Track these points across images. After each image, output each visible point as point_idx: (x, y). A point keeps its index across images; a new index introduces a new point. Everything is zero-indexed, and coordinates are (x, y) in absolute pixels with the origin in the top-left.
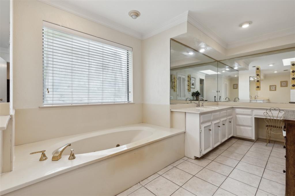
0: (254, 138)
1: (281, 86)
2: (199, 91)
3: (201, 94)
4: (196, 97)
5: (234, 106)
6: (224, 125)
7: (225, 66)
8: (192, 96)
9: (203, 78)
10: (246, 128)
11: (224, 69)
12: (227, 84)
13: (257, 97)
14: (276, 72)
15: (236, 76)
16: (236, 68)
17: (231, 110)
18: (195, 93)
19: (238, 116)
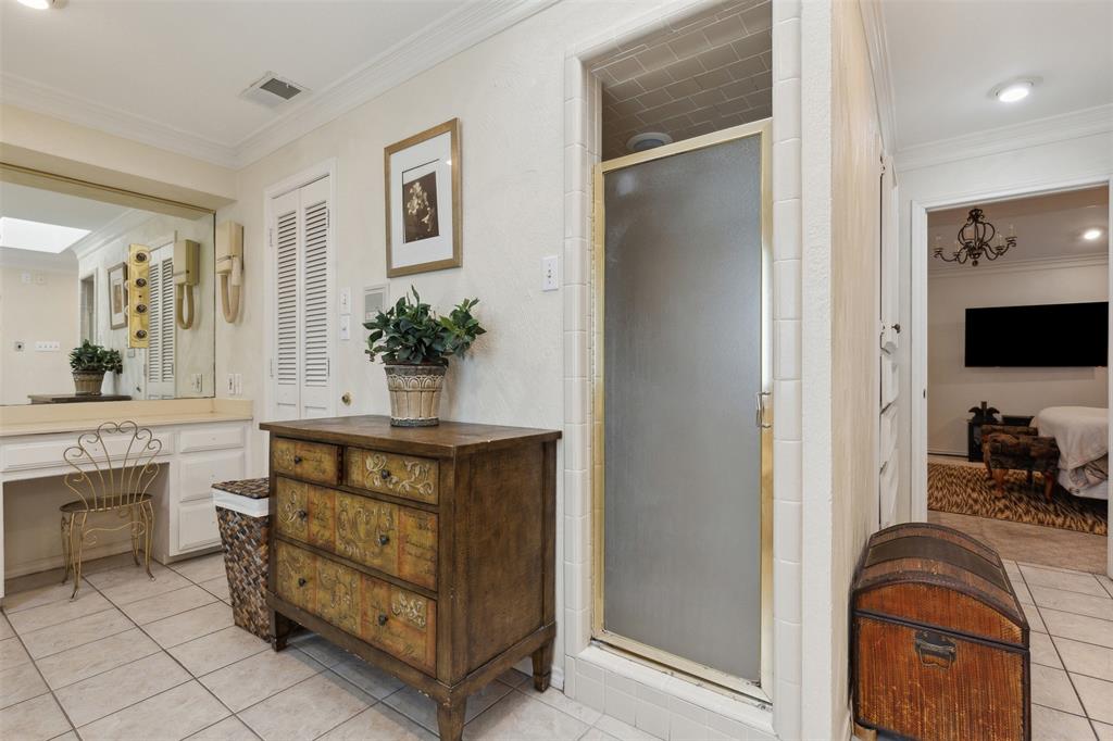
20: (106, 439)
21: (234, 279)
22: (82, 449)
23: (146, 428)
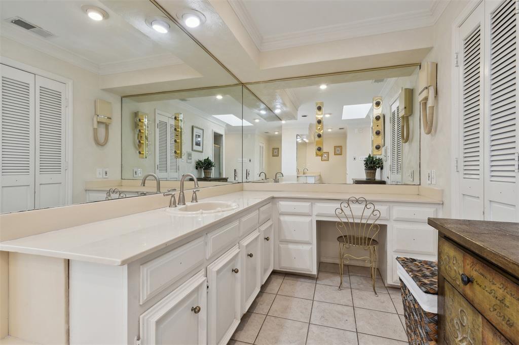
0: (314, 272)
1: (335, 154)
2: (212, 159)
3: (217, 166)
4: (204, 172)
5: (276, 195)
6: (251, 255)
7: (259, 103)
8: (197, 168)
9: (221, 131)
10: (300, 247)
11: (256, 111)
12: (263, 147)
13: (306, 170)
14: (330, 130)
15: (276, 133)
16: (277, 111)
17: (270, 205)
18: (202, 163)
19: (282, 218)
20: (352, 206)
21: (430, 103)
22: (342, 210)
23: (372, 202)
